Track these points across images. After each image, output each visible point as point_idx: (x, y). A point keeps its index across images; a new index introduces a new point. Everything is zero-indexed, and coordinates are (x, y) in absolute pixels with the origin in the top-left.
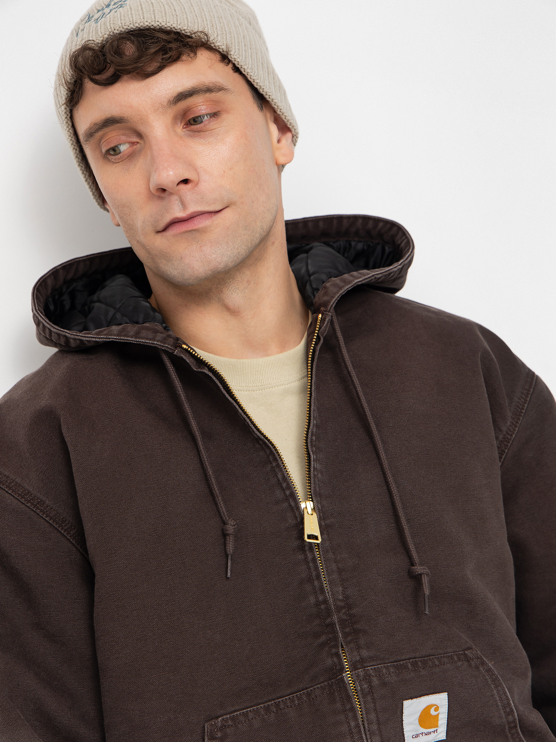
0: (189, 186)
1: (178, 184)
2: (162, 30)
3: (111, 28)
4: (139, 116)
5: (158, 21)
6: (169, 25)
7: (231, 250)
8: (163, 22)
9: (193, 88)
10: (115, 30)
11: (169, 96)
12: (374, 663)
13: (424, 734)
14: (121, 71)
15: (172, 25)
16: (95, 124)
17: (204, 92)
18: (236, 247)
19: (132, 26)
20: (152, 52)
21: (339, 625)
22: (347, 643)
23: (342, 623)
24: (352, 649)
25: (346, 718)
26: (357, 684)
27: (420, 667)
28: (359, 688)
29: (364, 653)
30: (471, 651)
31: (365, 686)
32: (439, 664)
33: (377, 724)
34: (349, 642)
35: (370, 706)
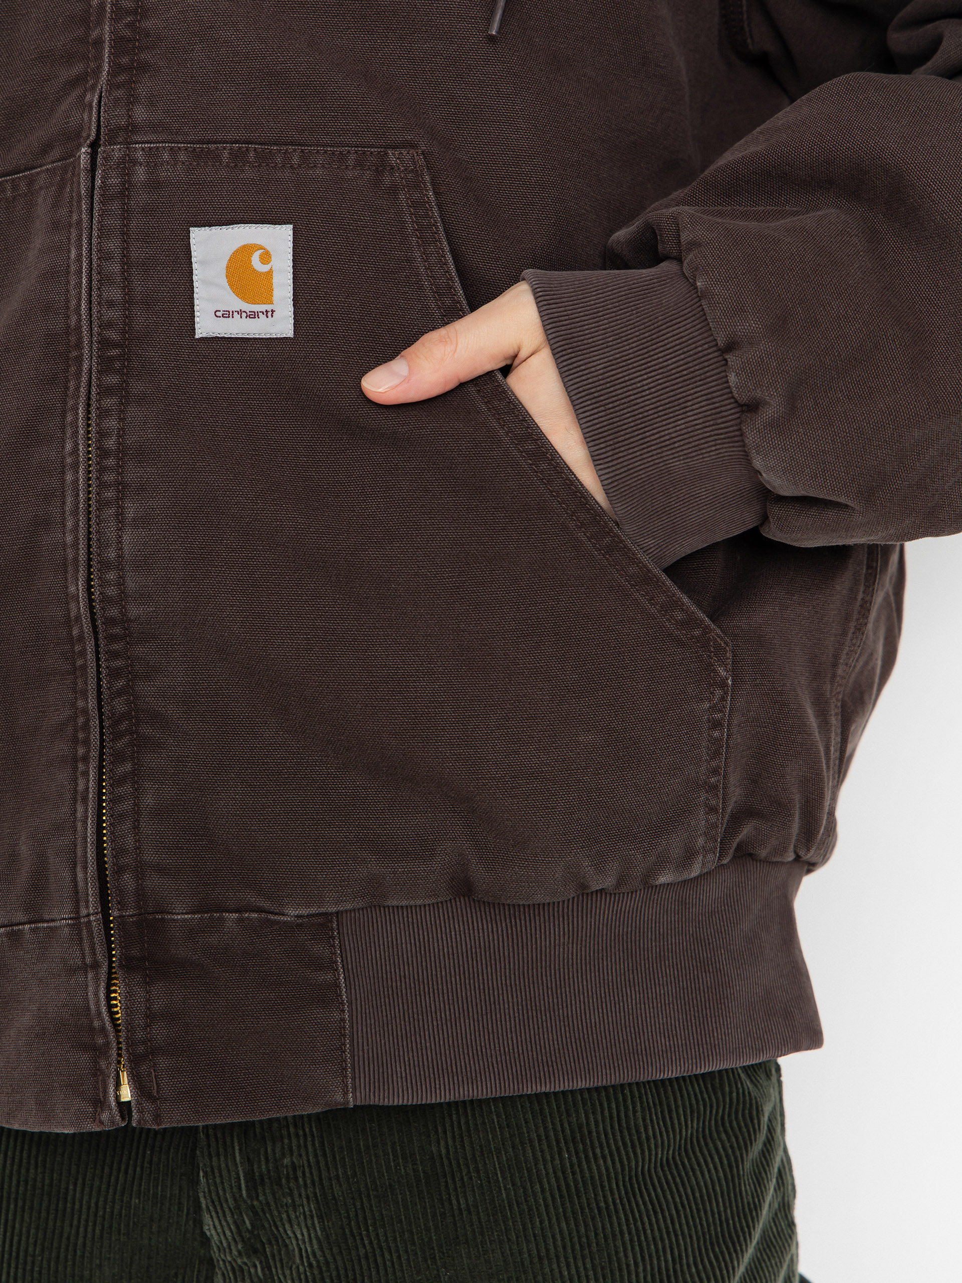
12: (152, 137)
13: (244, 315)
21: (111, 47)
22: (112, 86)
23: (119, 43)
24: (117, 100)
25: (69, 239)
26: (99, 173)
27: (250, 162)
28: (98, 182)
29: (140, 113)
30: (404, 152)
31: (114, 181)
32: (299, 166)
33: (123, 263)
34: (118, 86)
35: (114, 223)
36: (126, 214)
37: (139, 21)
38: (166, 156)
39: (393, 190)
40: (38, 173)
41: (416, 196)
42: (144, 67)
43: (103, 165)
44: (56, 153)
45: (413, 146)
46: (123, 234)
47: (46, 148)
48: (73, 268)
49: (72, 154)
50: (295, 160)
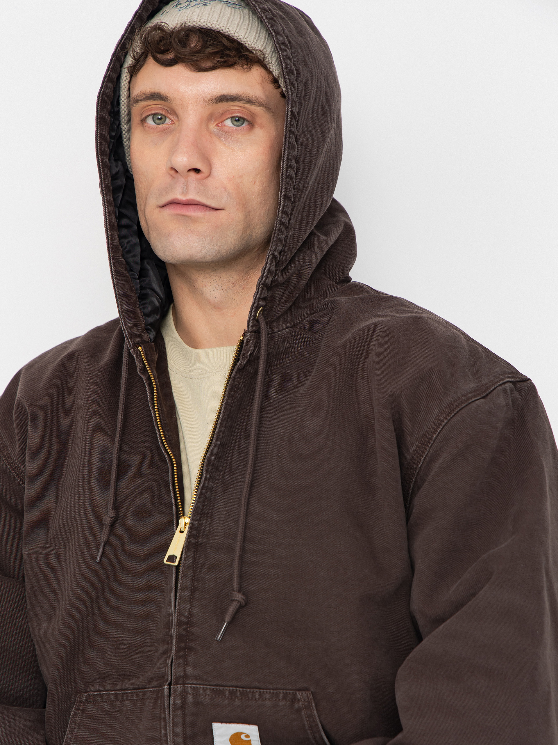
0: (199, 176)
1: (189, 170)
2: (228, 38)
3: (187, 19)
4: (181, 101)
5: (228, 29)
6: (236, 34)
7: (213, 245)
8: (233, 31)
9: (237, 94)
10: (190, 22)
11: (213, 94)
12: (195, 682)
14: (178, 58)
15: (239, 36)
16: (144, 94)
17: (245, 102)
18: (219, 245)
19: (204, 24)
20: (210, 52)
21: (176, 638)
22: (177, 657)
23: (180, 637)
24: (179, 664)
25: (160, 725)
26: (172, 698)
27: (238, 697)
28: (172, 702)
29: (190, 671)
30: (304, 693)
31: (179, 702)
32: (259, 699)
33: (184, 737)
34: (180, 657)
35: (179, 720)
36: (184, 716)
37: (189, 628)
38: (201, 691)
39: (299, 710)
40: (147, 691)
41: (309, 713)
42: (191, 649)
43: (173, 694)
44: (154, 684)
45: (307, 689)
46: (183, 724)
47: (150, 681)
48: (163, 738)
49: (161, 686)
50: (257, 697)
